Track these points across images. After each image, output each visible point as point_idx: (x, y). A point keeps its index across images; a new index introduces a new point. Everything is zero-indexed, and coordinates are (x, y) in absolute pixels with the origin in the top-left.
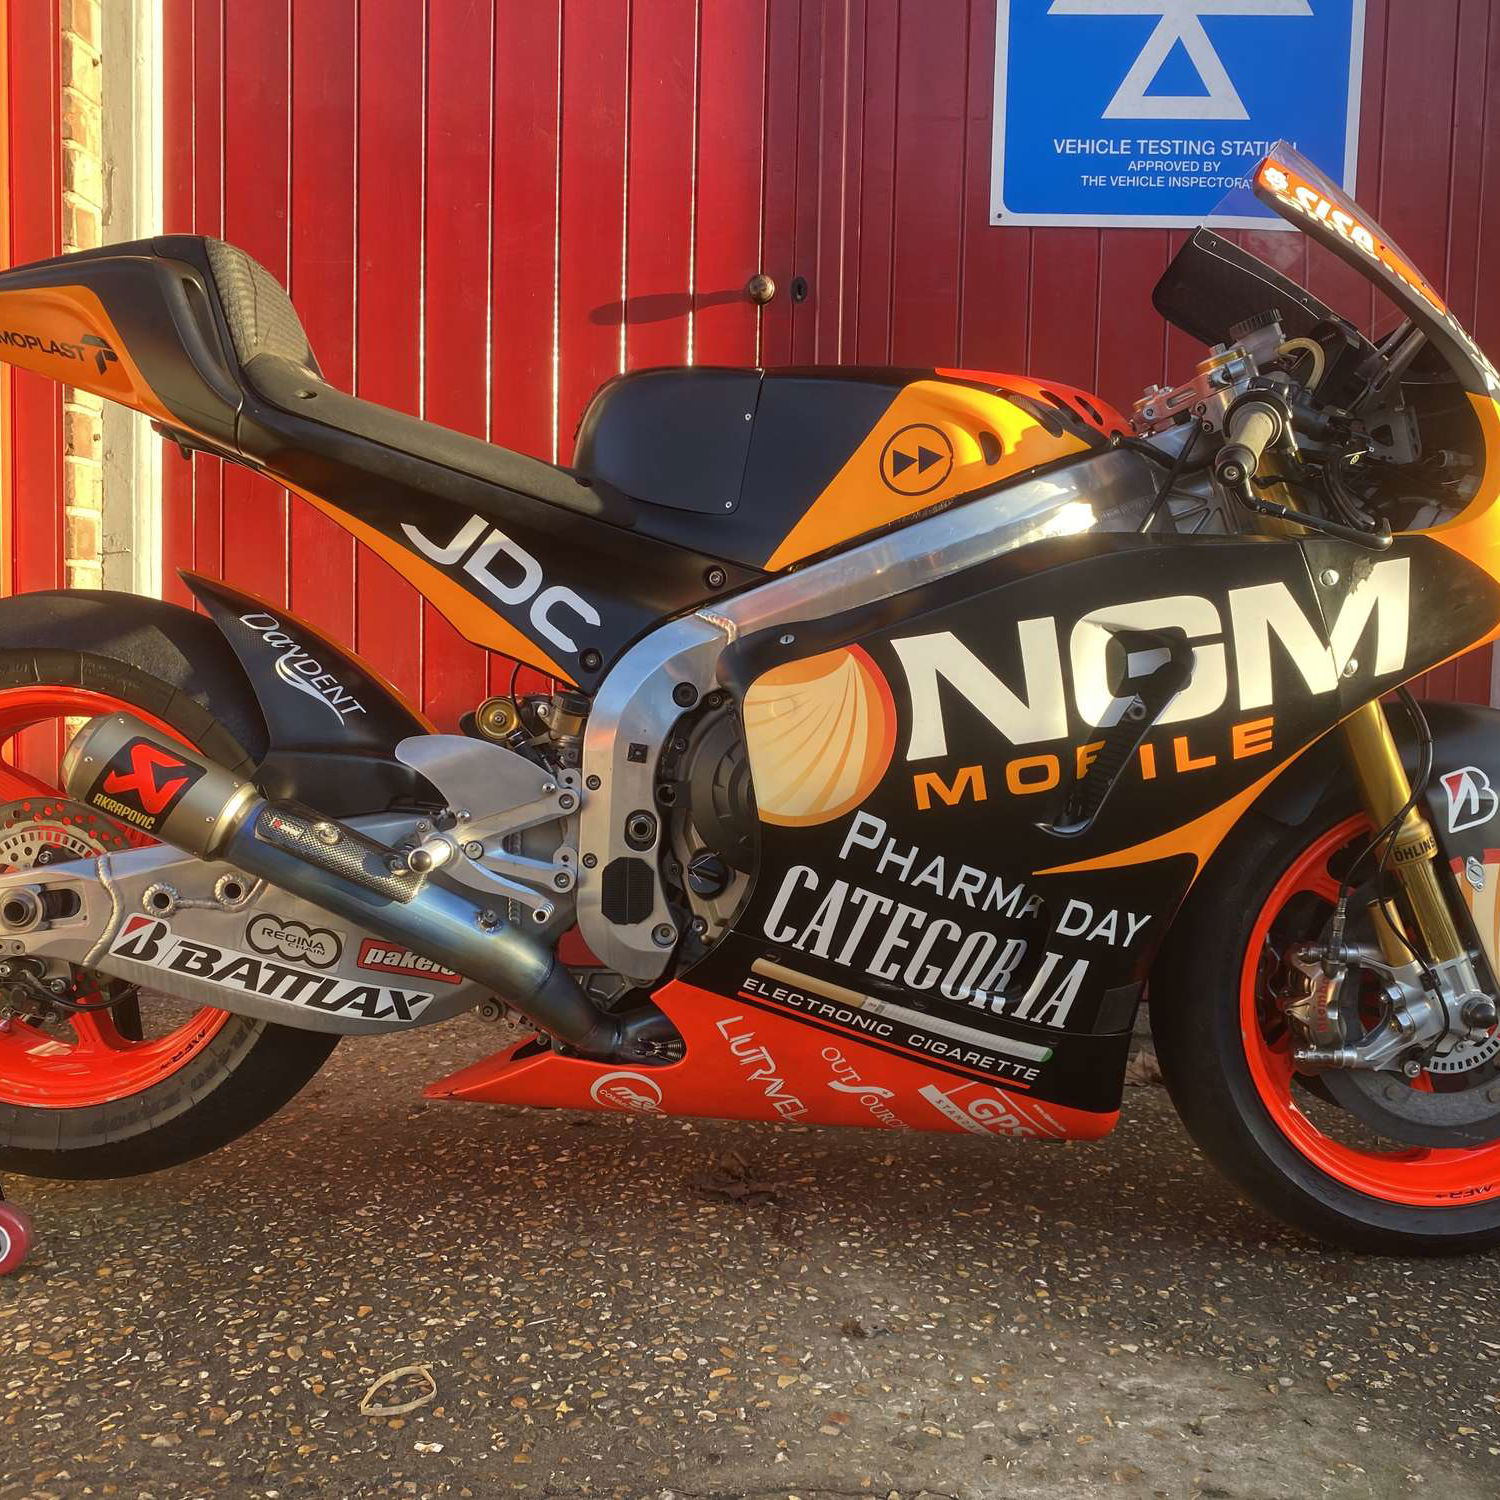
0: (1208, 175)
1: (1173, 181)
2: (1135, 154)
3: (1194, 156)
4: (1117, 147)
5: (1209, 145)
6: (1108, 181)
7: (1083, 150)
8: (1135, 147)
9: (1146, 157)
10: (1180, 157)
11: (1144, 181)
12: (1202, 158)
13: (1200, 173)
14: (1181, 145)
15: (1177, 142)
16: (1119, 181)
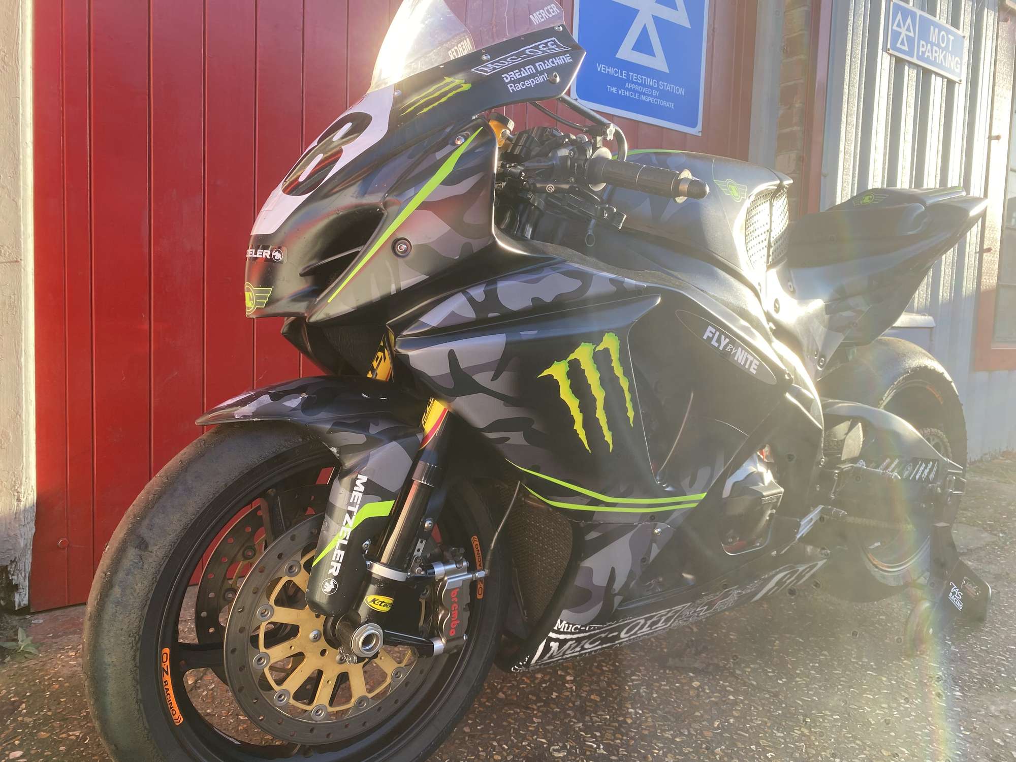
0: (655, 97)
1: (642, 97)
2: (628, 80)
3: (649, 87)
4: (621, 74)
5: (655, 82)
6: (618, 91)
7: (608, 71)
8: (628, 75)
9: (632, 82)
10: (644, 85)
11: (632, 95)
12: (652, 88)
13: (651, 96)
14: (645, 79)
15: (644, 77)
16: (621, 92)
